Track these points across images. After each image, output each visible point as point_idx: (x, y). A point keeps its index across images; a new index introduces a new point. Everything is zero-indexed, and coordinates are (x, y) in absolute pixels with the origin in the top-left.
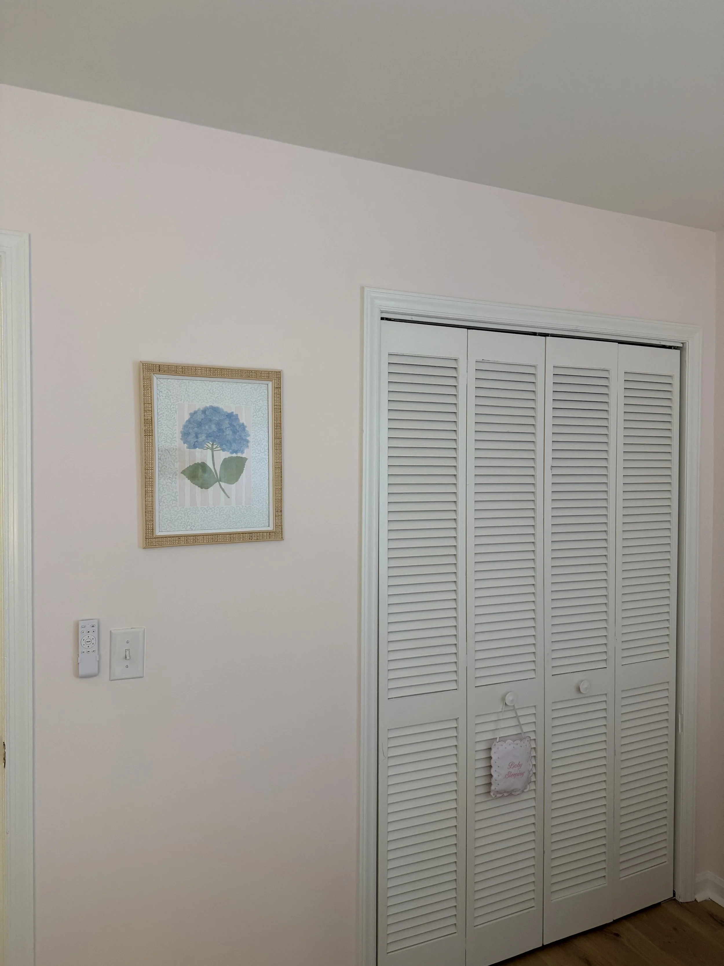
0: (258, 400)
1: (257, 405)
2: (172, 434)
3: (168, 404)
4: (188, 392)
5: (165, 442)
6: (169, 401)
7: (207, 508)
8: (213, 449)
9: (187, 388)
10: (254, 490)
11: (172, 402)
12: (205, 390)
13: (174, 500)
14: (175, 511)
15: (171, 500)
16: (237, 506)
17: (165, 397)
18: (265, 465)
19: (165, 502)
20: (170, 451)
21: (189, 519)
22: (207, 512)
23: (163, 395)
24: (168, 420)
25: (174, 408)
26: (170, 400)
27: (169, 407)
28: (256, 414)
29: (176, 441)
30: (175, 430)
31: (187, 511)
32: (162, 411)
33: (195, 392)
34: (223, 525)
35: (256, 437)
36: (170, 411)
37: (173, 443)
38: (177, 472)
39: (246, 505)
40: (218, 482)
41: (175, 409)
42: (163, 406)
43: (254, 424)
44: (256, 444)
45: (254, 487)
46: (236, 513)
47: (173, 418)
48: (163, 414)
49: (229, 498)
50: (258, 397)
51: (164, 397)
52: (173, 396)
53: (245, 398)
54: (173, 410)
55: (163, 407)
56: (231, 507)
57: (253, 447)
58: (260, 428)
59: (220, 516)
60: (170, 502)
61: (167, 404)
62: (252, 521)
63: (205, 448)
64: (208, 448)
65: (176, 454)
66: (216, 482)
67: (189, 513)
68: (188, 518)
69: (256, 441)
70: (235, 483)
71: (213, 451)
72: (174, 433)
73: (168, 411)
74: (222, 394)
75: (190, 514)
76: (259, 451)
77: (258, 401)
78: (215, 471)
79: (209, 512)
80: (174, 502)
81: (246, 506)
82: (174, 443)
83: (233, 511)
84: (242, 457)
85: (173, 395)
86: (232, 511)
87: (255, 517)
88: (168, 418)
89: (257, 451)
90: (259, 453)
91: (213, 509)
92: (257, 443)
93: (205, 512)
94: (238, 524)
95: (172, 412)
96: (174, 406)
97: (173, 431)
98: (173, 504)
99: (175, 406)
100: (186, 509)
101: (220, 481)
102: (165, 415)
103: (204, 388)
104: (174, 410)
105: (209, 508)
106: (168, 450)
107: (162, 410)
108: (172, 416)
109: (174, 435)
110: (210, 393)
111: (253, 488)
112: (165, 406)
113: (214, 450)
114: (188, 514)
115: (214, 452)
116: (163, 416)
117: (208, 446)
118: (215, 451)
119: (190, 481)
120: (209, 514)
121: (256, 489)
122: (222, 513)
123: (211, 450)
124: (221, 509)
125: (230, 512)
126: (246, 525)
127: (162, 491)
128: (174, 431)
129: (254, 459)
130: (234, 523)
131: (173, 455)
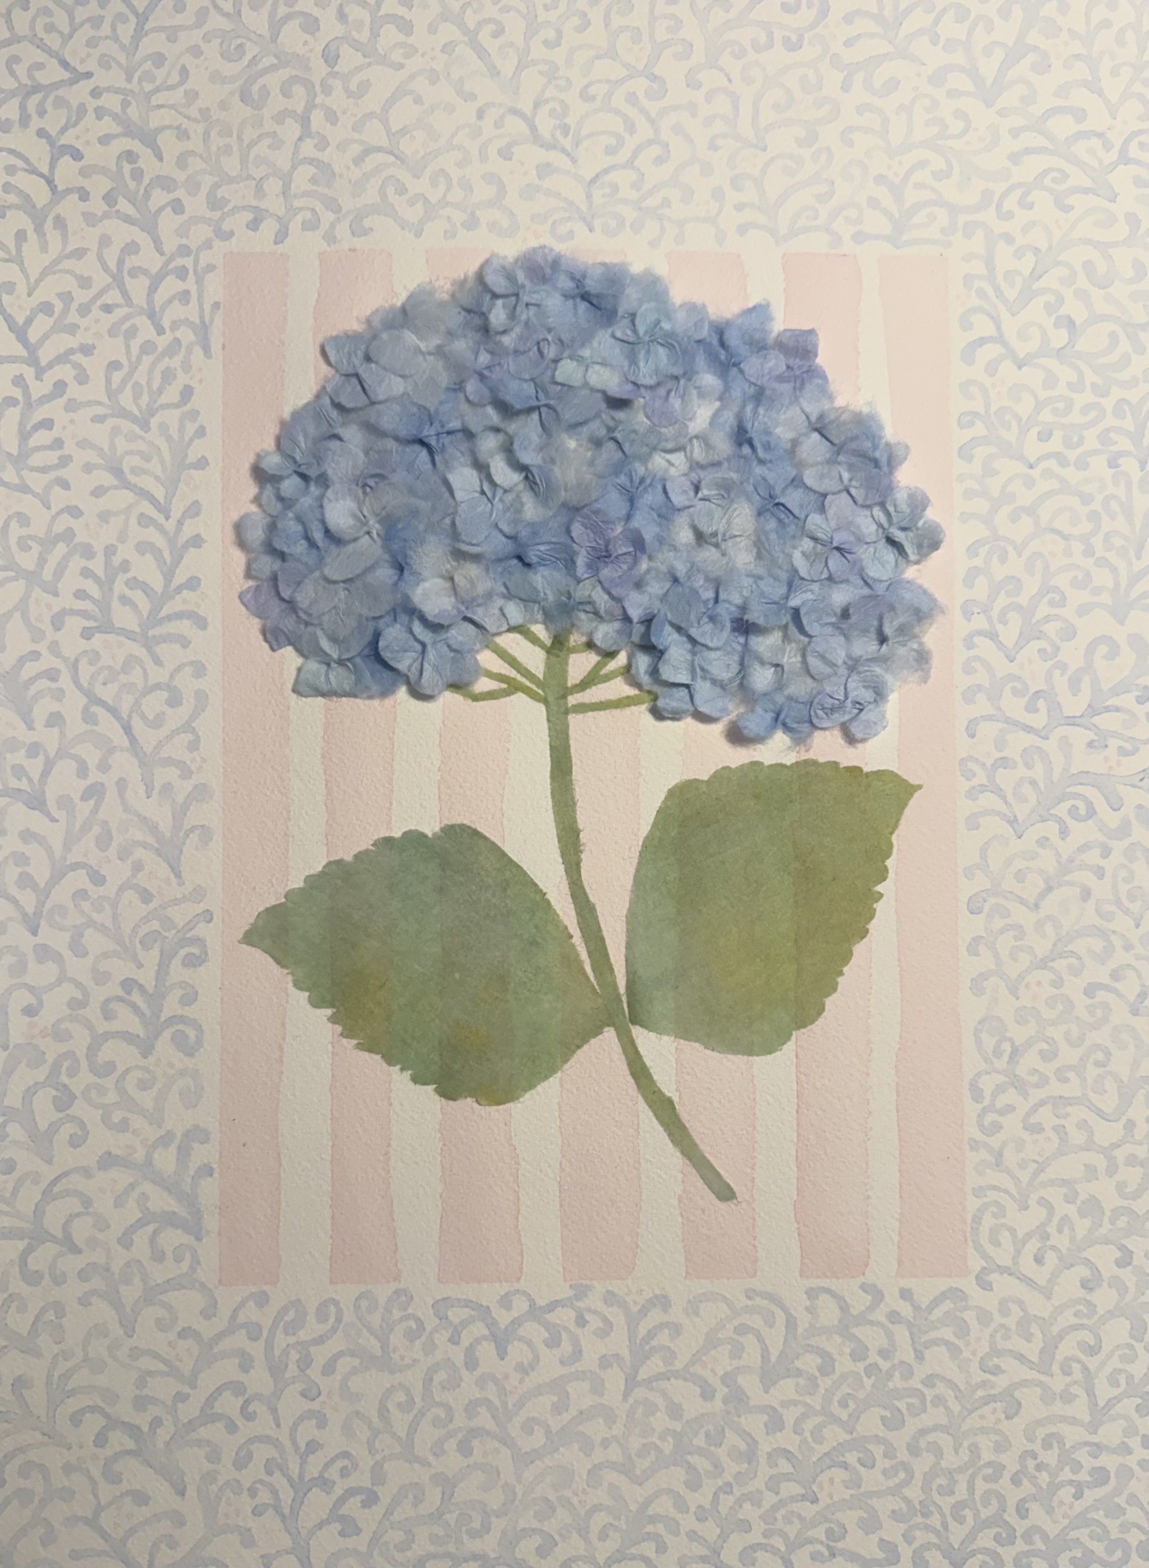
0: (1018, 193)
1: (1009, 239)
2: (157, 553)
3: (131, 261)
4: (323, 144)
5: (87, 634)
6: (143, 239)
7: (506, 1302)
8: (566, 692)
9: (311, 106)
10: (989, 1118)
11: (170, 247)
12: (480, 114)
13: (170, 1220)
14: (185, 1333)
15: (141, 1223)
16: (812, 1293)
17: (109, 199)
18: (1106, 852)
19: (79, 1238)
20: (137, 725)
21: (322, 1422)
22: (502, 1354)
23: (86, 183)
24: (124, 414)
25: (184, 297)
26: (151, 229)
27: (138, 287)
28: (998, 328)
29: (202, 623)
30: (194, 509)
31: (302, 1335)
32: (72, 329)
33: (384, 142)
34: (669, 1491)
35: (1003, 559)
36: (146, 331)
37: (168, 638)
38: (202, 930)
39: (905, 1283)
40: (610, 1034)
41: (191, 312)
42: (85, 282)
43: (979, 429)
44: (1009, 634)
45: (987, 1085)
46: (810, 1362)
47: (172, 394)
48: (78, 357)
49: (726, 1193)
50: (1015, 158)
51: (97, 205)
52: (180, 193)
53: (880, 179)
54: (175, 325)
55: (81, 296)
56: (750, 1294)
57: (968, 670)
58: (1035, 473)
59: (639, 1393)
60: (126, 1241)
61: (120, 262)
62: (974, 1450)
63: (484, 685)
64: (513, 687)
65: (194, 746)
66: (597, 1031)
67: (321, 1355)
68: (307, 1405)
69: (1002, 601)
70: (789, 1047)
71: (567, 712)
72: (183, 538)
73: (132, 332)
74: (650, 142)
75: (329, 1369)
76: (1031, 708)
77: (1009, 202)
78: (579, 914)
79: (517, 1352)
80: (172, 1238)
81: (906, 1294)
82: (185, 643)
83: (776, 1339)
84: (855, 771)
85: (180, 176)
86: (760, 1339)
87: (1013, 1410)
88: (126, 400)
89: (1014, 707)
90: (1038, 720)
91: (564, 1317)
92: (1015, 619)
93: (487, 1351)
94: (824, 1478)
95: (162, 342)
96: (190, 284)
97: (170, 525)
98: (159, 1257)
99: (199, 282)
100: (291, 1315)
101: (635, 1020)
102: (94, 365)
103: (472, 97)
104: (186, 322)
105: (520, 1306)
106: (114, 711)
107: (73, 317)
108: (168, 376)
109: (178, 559)
110: (536, 137)
111: (977, 1094)
112: (101, 280)
113: (572, 700)
114: (305, 1363)
115: (573, 720)
116: (82, 378)
117: (513, 662)
118: (583, 708)
119: (333, 1020)
120: (524, 1370)
121: (1010, 1109)
122: (655, 1365)
123: (545, 701)
124: (644, 1311)
125: (737, 1352)
126: (914, 1492)
127: (54, 1128)
128: (180, 523)
129: (983, 788)
130: (785, 1466)
131: (169, 762)
